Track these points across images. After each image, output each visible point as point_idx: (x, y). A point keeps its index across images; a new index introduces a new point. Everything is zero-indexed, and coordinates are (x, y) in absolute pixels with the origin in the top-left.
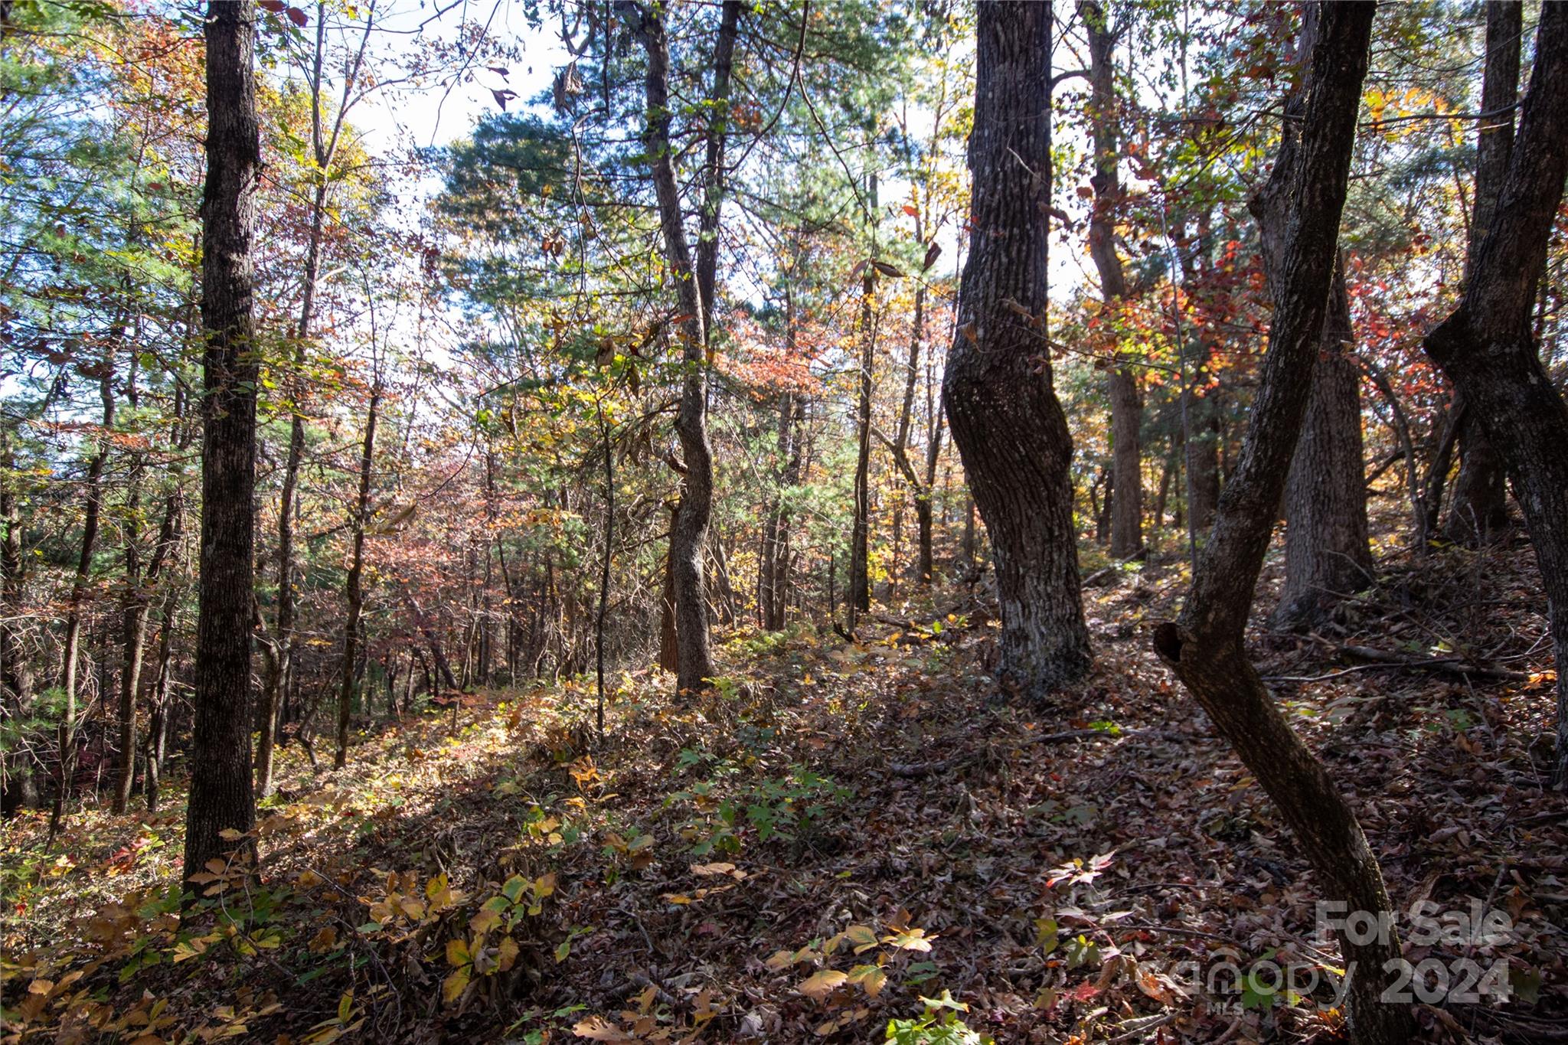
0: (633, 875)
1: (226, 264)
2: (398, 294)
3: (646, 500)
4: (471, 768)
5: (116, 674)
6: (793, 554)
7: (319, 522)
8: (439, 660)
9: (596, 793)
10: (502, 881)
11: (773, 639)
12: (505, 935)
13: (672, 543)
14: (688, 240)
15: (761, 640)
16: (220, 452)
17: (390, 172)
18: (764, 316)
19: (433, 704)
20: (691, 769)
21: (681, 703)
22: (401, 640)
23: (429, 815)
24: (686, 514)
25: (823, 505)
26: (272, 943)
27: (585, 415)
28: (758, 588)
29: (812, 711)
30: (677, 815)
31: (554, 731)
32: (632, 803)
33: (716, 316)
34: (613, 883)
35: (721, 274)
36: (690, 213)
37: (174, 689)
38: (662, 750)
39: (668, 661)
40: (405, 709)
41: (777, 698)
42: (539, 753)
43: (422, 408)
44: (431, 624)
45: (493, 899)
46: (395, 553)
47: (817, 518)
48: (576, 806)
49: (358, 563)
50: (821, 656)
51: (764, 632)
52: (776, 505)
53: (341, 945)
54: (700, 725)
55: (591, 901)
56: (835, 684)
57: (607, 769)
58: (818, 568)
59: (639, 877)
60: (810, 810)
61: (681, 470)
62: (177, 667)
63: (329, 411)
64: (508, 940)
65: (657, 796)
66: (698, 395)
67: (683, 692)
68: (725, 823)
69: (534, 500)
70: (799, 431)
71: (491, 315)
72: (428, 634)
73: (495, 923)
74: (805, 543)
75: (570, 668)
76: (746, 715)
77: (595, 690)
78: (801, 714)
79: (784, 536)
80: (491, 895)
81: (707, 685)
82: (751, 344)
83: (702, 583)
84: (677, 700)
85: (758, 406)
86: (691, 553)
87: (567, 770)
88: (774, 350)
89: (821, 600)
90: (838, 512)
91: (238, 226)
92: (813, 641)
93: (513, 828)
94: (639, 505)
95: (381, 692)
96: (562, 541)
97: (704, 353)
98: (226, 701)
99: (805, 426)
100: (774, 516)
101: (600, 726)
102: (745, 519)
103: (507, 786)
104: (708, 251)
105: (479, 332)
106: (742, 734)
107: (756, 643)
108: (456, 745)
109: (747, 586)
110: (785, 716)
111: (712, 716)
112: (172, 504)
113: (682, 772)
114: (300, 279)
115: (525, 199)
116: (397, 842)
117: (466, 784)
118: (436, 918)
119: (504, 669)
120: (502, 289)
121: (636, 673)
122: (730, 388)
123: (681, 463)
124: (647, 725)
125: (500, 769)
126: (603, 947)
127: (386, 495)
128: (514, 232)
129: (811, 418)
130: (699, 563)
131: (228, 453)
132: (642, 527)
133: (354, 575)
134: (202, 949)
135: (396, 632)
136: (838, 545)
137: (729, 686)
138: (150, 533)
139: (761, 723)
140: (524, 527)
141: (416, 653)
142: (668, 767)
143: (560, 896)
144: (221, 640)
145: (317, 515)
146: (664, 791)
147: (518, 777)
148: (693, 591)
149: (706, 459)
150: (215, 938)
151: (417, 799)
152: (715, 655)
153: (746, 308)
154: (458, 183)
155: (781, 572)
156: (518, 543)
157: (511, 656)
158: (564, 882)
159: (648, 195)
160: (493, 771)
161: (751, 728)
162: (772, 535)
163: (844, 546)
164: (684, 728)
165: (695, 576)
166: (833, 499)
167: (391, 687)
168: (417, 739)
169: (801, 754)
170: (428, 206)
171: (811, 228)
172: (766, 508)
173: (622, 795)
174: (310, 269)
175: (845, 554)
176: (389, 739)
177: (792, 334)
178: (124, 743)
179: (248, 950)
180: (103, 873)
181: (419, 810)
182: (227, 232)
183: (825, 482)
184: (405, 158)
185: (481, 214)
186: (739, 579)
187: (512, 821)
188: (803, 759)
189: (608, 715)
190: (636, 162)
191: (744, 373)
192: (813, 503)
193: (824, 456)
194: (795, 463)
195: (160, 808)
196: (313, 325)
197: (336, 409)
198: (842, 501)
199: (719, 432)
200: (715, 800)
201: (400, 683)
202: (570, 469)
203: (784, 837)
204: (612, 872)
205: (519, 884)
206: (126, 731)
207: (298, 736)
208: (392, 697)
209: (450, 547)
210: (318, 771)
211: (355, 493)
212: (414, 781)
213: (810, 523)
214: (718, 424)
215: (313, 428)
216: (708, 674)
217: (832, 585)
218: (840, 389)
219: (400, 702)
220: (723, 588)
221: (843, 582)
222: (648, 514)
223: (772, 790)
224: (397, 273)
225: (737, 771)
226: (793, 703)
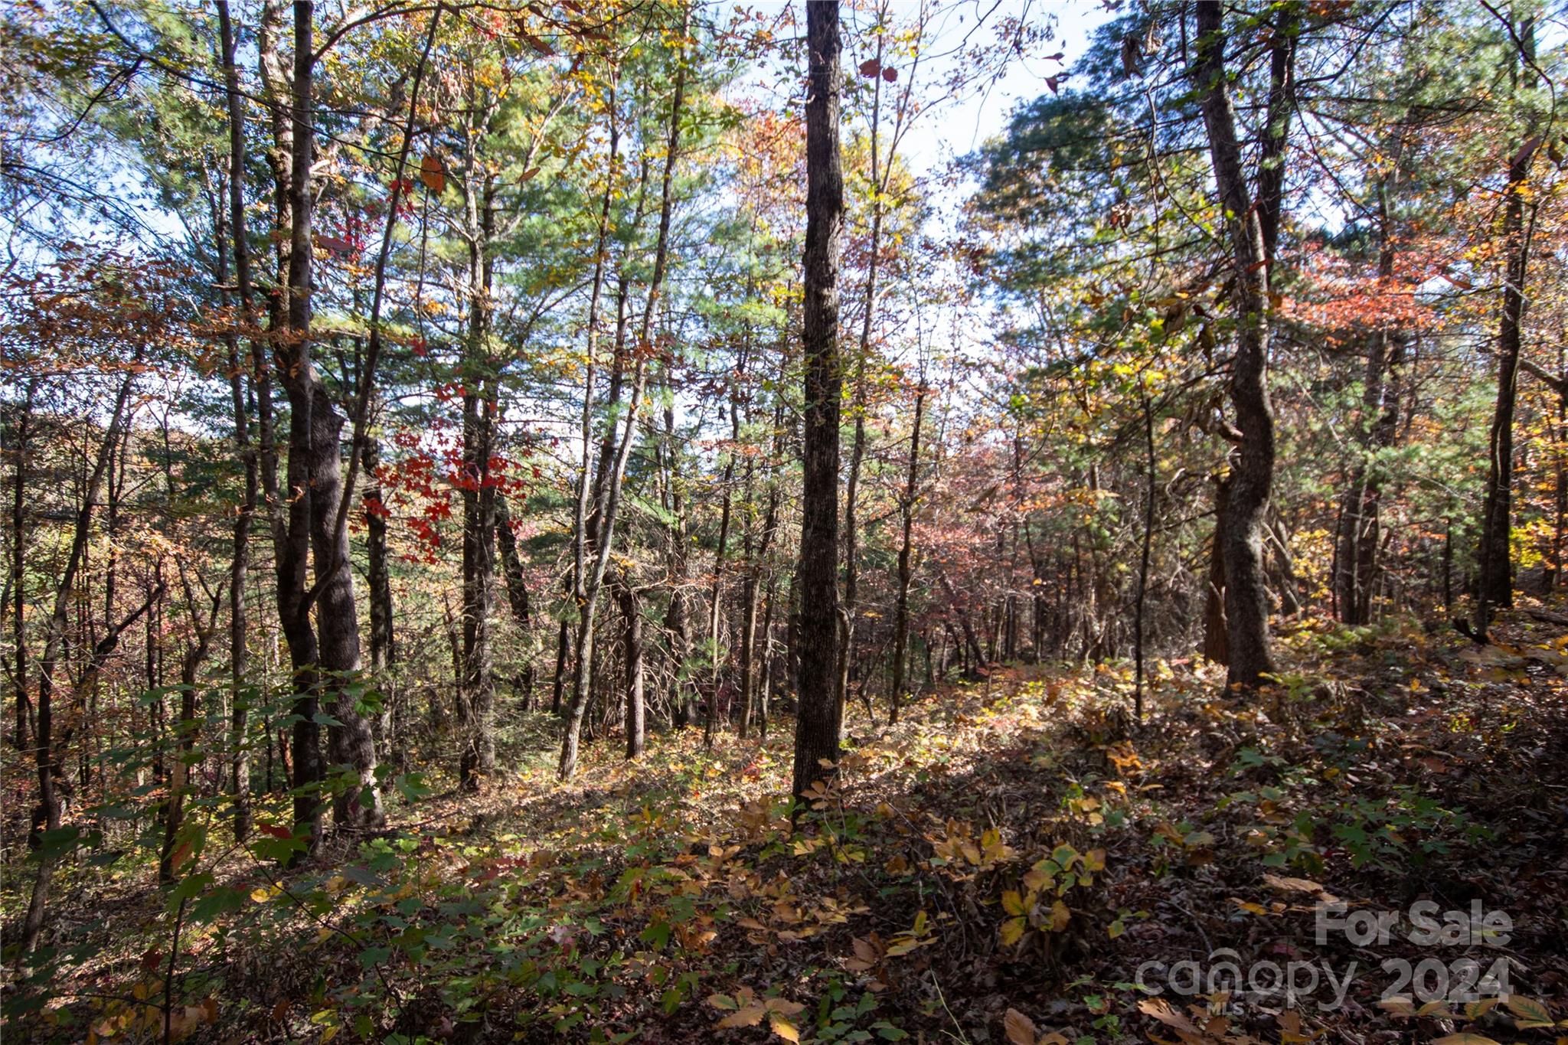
0: (1185, 872)
1: (820, 298)
2: (937, 298)
3: (1187, 475)
4: (1005, 739)
5: (739, 631)
6: (1383, 534)
7: (874, 509)
8: (970, 636)
9: (1136, 780)
10: (1052, 847)
11: (1354, 634)
12: (1057, 898)
13: (1220, 521)
14: (1247, 172)
15: (1337, 634)
16: (816, 453)
17: (931, 187)
18: (1343, 242)
19: (963, 676)
20: (1249, 773)
21: (1234, 696)
22: (936, 616)
23: (972, 776)
24: (1239, 488)
25: (1434, 469)
26: (859, 857)
27: (1121, 389)
28: (1332, 576)
29: (1423, 725)
30: (1236, 820)
31: (1089, 711)
32: (1180, 798)
33: (1279, 254)
34: (1162, 875)
35: (1289, 203)
36: (1246, 142)
37: (774, 646)
38: (1212, 746)
39: (1213, 650)
40: (940, 678)
41: (1369, 705)
42: (1074, 733)
43: (956, 400)
44: (963, 602)
45: (1044, 862)
46: (934, 537)
47: (1426, 485)
48: (1116, 790)
49: (907, 545)
50: (1433, 658)
51: (1341, 626)
52: (1359, 472)
53: (909, 873)
54: (1261, 724)
55: (1138, 889)
56: (1460, 696)
57: (1150, 758)
58: (1422, 549)
59: (1192, 876)
60: (1428, 845)
61: (1235, 438)
62: (776, 628)
63: (879, 411)
64: (1059, 904)
65: (1208, 795)
66: (1257, 351)
67: (1235, 686)
68: (1303, 837)
69: (1060, 481)
70: (1396, 377)
71: (1020, 303)
72: (960, 611)
73: (1047, 883)
74: (1402, 518)
75: (1100, 651)
76: (1324, 719)
77: (1131, 676)
78: (1404, 727)
79: (1371, 510)
80: (1041, 858)
81: (1266, 682)
82: (1326, 280)
83: (1260, 565)
84: (1227, 694)
85: (1334, 354)
86: (1247, 532)
87: (1105, 753)
88: (1360, 282)
89: (1429, 590)
90: (1459, 477)
91: (828, 265)
92: (1421, 639)
93: (1051, 801)
94: (1179, 480)
95: (920, 662)
96: (1093, 522)
97: (1266, 300)
98: (820, 657)
99: (1405, 371)
100: (1358, 486)
101: (1138, 712)
102: (1314, 490)
103: (1043, 760)
104: (1271, 181)
105: (1008, 321)
106: (1320, 740)
107: (1330, 638)
108: (991, 716)
109: (1314, 571)
110: (1383, 729)
111: (1276, 715)
112: (774, 498)
113: (1238, 774)
114: (861, 301)
115: (1057, 177)
116: (947, 795)
117: (1002, 752)
118: (991, 868)
119: (1029, 649)
120: (1034, 274)
121: (1175, 662)
122: (1294, 336)
123: (1234, 431)
124: (1191, 718)
125: (1035, 743)
126: (1154, 937)
127: (927, 483)
128: (1045, 215)
129: (1415, 360)
130: (1256, 543)
131: (822, 453)
132: (1182, 504)
133: (904, 555)
134: (812, 850)
135: (932, 607)
136: (1459, 519)
137: (1300, 684)
138: (759, 523)
139: (1345, 731)
140: (1053, 508)
141: (949, 628)
142: (1219, 766)
143: (1107, 876)
144: (817, 607)
145: (870, 504)
146: (1218, 790)
147: (1054, 754)
148: (1249, 574)
149: (1266, 424)
150: (819, 843)
151: (959, 760)
152: (1277, 647)
153: (1320, 238)
154: (995, 181)
155: (1366, 557)
156: (1043, 525)
157: (1037, 636)
158: (1110, 862)
159: (1197, 135)
160: (1029, 743)
161: (1331, 734)
162: (1353, 507)
163: (1470, 520)
164: (1239, 725)
165: (1251, 558)
166: (1452, 460)
167: (928, 658)
168: (954, 706)
169: (1408, 775)
170: (964, 210)
171: (1420, 115)
172: (1344, 477)
173: (1166, 787)
174: (869, 288)
175: (1469, 530)
176: (930, 703)
177: (1387, 258)
178: (744, 686)
179: (842, 858)
180: (739, 779)
181: (962, 771)
182: (821, 273)
183: (1438, 438)
184: (944, 170)
185: (1015, 204)
186: (1303, 563)
187: (1049, 793)
188: (1411, 781)
189: (1148, 704)
190: (1179, 104)
191: (1317, 316)
192: (1420, 469)
193: (1438, 406)
194: (1391, 419)
195: (769, 737)
196: (873, 337)
197: (888, 409)
198: (1465, 461)
199: (1282, 392)
200: (1287, 811)
201: (936, 654)
202: (1101, 447)
203: (1387, 868)
204: (1161, 864)
205: (1066, 854)
206: (745, 674)
207: (860, 692)
208: (930, 667)
209: (980, 529)
210: (876, 724)
211: (904, 482)
212: (958, 743)
213: (1413, 492)
214: (1282, 382)
215: (870, 428)
216: (1269, 669)
217: (1446, 569)
218: (1465, 316)
219: (935, 674)
220: (1281, 573)
221: (1465, 565)
222: (1190, 490)
223: (1367, 810)
224: (936, 280)
225: (1315, 782)
226: (1389, 713)
